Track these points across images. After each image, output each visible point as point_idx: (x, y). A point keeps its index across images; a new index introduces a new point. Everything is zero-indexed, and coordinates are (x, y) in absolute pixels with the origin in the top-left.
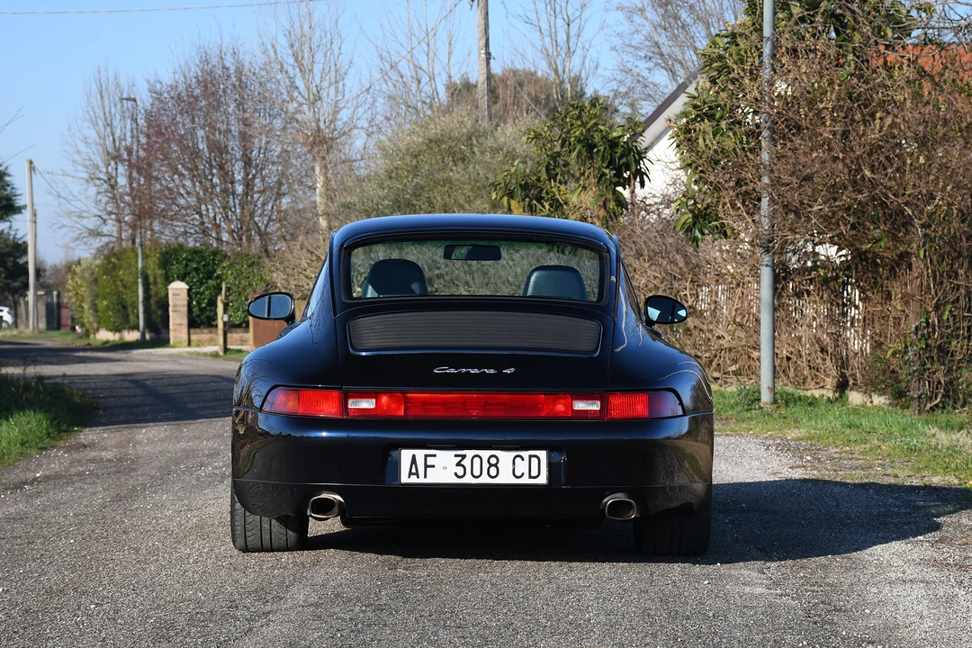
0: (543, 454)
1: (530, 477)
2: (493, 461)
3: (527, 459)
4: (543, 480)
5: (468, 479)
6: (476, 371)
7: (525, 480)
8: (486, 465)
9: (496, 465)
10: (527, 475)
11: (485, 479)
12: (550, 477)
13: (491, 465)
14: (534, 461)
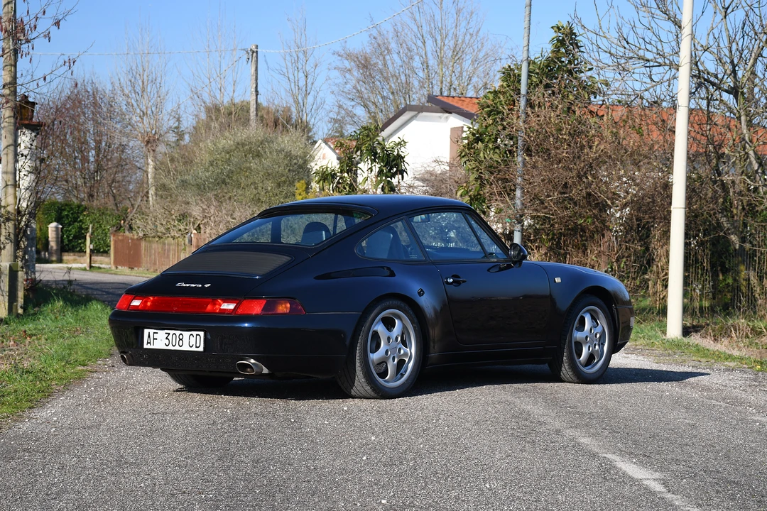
0: (202, 334)
1: (196, 347)
2: (181, 337)
3: (195, 336)
4: (201, 349)
5: (170, 347)
6: (194, 285)
7: (194, 349)
8: (178, 339)
9: (182, 339)
10: (194, 346)
11: (177, 348)
12: (205, 348)
13: (180, 339)
14: (198, 337)
